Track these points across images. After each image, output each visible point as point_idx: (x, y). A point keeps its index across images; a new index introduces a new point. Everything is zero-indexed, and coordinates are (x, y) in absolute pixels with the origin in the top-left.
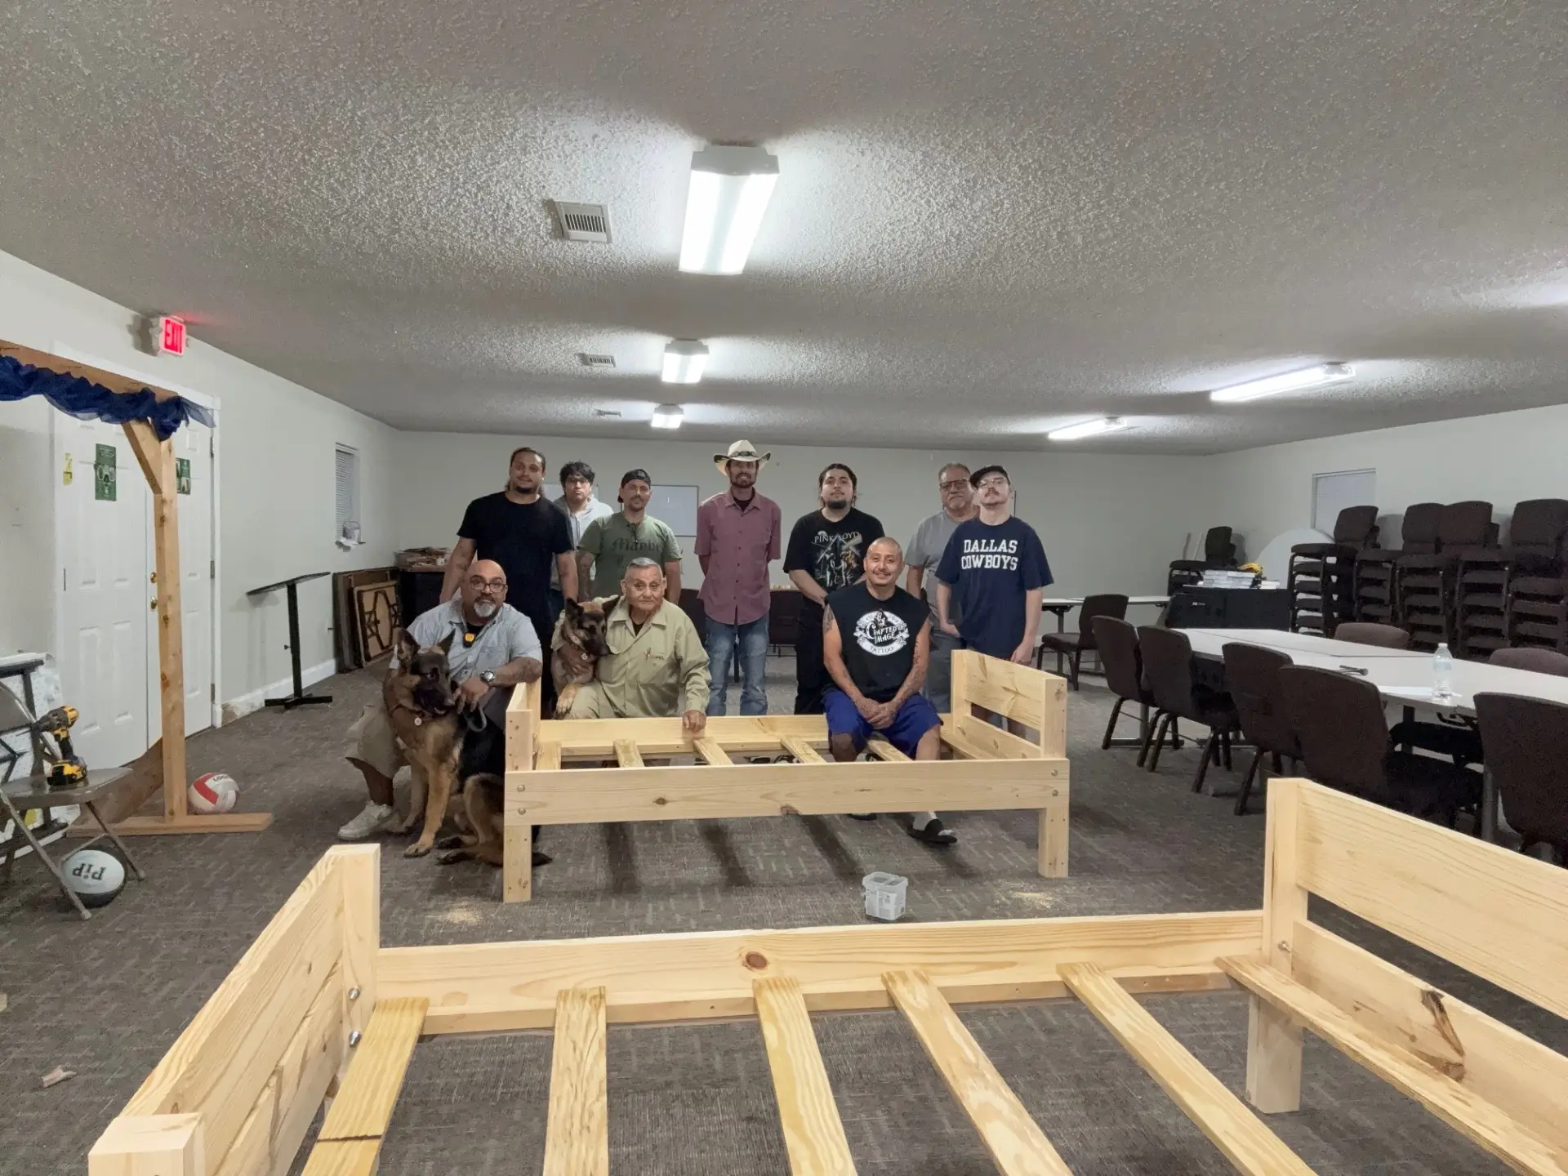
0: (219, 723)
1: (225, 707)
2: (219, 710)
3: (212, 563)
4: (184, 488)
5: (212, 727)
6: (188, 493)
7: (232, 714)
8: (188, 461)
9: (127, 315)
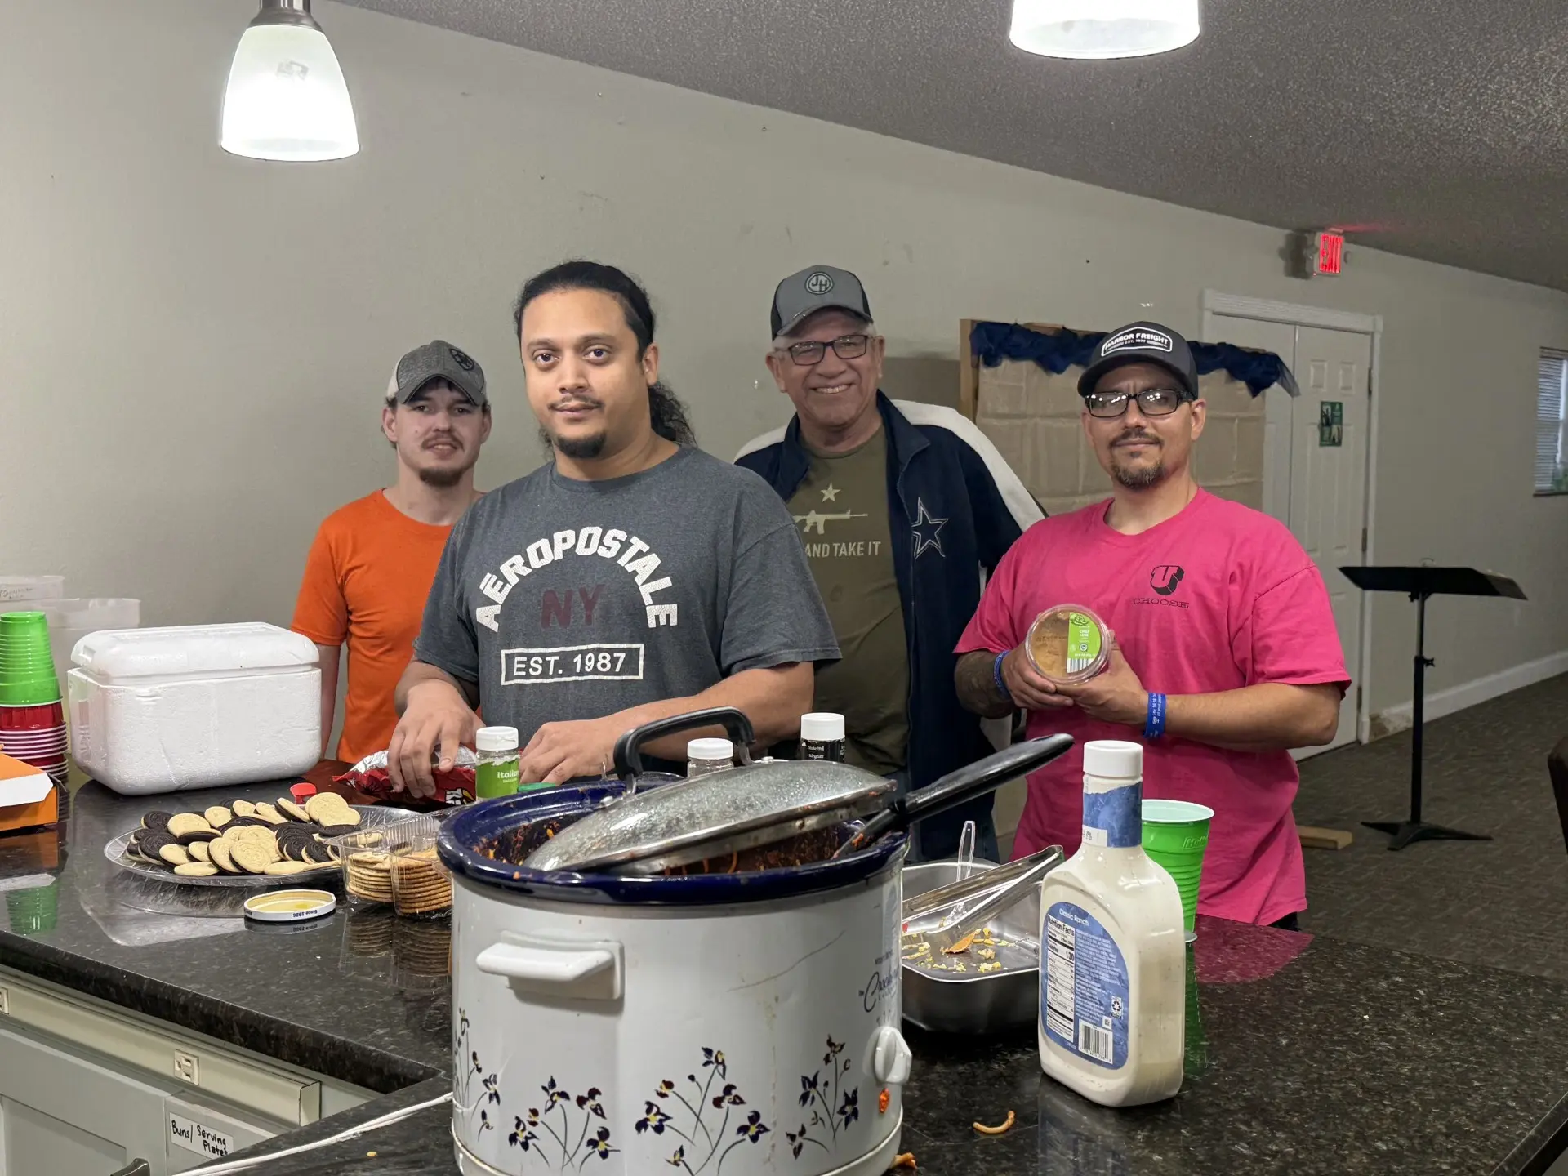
0: (1365, 738)
1: (1374, 719)
2: (1366, 720)
3: (1365, 531)
4: (1334, 440)
5: (1358, 742)
6: (1339, 444)
7: (1383, 730)
8: (1340, 404)
9: (1277, 237)
